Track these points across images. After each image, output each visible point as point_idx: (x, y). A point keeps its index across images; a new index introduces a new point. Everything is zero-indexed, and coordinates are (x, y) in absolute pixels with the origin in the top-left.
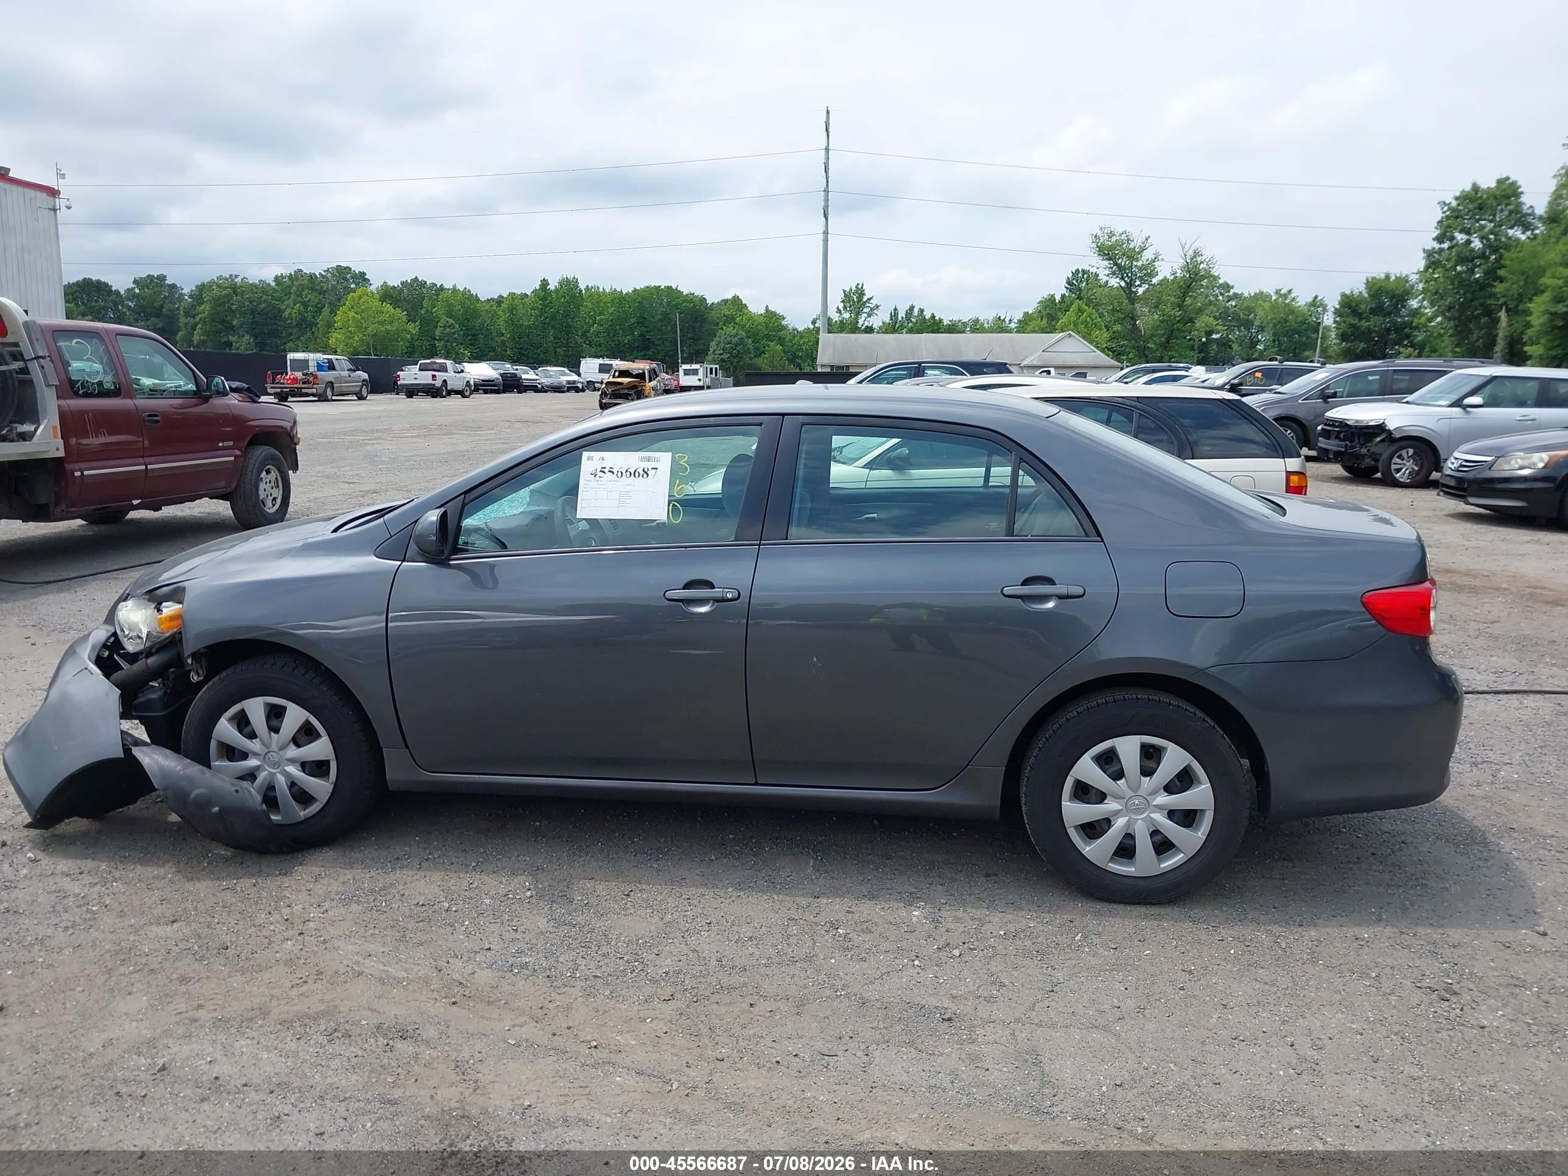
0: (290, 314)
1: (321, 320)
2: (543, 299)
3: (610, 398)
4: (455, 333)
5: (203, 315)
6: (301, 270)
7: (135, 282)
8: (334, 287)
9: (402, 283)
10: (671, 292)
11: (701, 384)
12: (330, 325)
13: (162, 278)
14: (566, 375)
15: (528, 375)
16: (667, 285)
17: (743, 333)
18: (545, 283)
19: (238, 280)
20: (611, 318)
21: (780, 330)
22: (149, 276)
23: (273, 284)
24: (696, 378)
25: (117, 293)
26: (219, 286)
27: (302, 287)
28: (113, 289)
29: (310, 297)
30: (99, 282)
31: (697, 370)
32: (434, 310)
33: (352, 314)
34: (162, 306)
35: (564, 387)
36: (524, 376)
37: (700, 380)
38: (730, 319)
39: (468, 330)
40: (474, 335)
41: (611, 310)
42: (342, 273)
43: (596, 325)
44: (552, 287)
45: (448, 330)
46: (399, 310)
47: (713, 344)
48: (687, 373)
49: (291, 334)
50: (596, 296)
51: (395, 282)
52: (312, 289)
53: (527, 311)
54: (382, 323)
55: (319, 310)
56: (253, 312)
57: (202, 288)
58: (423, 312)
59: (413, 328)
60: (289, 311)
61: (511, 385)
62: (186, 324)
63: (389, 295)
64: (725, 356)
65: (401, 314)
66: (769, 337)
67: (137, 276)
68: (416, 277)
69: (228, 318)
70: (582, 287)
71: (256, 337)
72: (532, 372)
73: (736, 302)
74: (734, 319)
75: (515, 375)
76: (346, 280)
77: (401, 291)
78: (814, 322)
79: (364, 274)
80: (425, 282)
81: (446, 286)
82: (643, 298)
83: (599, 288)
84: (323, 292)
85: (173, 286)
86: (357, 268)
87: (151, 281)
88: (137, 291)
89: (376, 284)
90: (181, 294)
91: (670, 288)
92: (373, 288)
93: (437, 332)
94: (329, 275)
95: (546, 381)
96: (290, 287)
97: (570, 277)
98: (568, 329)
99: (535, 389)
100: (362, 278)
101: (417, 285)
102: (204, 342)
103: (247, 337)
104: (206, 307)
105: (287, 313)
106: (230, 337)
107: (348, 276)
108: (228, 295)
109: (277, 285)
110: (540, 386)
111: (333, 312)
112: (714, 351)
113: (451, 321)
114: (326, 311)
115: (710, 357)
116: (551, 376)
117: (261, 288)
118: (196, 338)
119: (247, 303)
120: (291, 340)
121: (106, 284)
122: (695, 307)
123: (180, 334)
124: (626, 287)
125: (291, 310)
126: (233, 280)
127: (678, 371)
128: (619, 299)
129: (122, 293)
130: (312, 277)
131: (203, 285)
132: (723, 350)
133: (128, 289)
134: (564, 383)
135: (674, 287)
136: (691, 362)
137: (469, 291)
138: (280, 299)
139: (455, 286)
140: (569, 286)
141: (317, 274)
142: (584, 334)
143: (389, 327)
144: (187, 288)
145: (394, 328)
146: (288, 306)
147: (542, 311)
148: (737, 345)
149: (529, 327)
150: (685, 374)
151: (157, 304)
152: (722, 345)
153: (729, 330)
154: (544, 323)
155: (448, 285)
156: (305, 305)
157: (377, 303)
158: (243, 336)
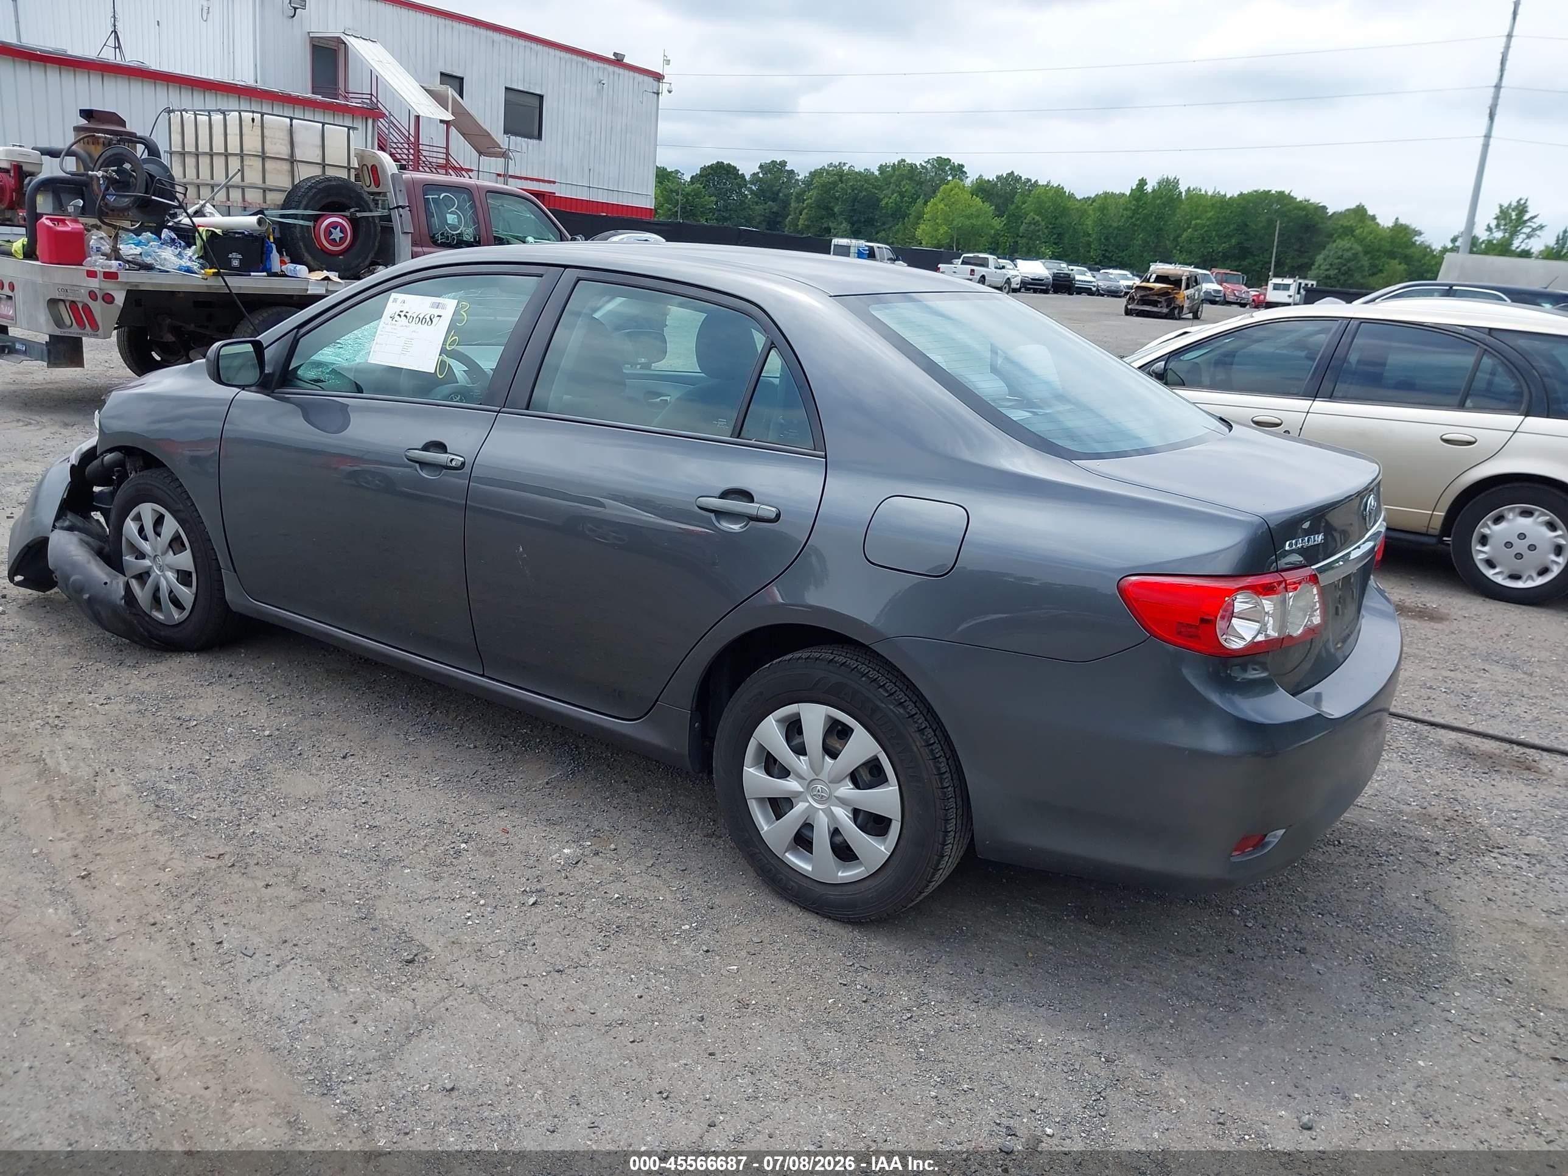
0: (887, 203)
1: (913, 210)
2: (1138, 199)
3: (1138, 304)
4: (1039, 231)
5: (810, 201)
6: (903, 160)
7: (761, 167)
8: (932, 179)
9: (998, 177)
10: (1283, 198)
11: (1290, 300)
12: (920, 217)
13: (783, 164)
14: (1128, 279)
15: (1082, 275)
16: (1279, 190)
17: (1358, 248)
18: (1142, 183)
19: (846, 168)
20: (1208, 223)
21: (1407, 247)
22: (773, 161)
23: (877, 173)
24: (1287, 293)
25: (743, 176)
26: (828, 173)
27: (902, 177)
28: (740, 173)
29: (907, 186)
30: (729, 165)
31: (1289, 285)
32: (1024, 206)
33: (941, 206)
34: (779, 191)
35: (1122, 291)
36: (1078, 277)
37: (1290, 296)
38: (1349, 231)
39: (1054, 228)
40: (1059, 234)
41: (1209, 215)
42: (942, 163)
43: (1189, 230)
44: (1149, 188)
45: (1033, 226)
46: (987, 204)
47: (1319, 259)
48: (1276, 287)
49: (884, 224)
50: (1196, 198)
51: (991, 176)
52: (911, 179)
53: (1119, 212)
54: (969, 217)
55: (914, 201)
56: (855, 199)
57: (814, 174)
58: (1013, 207)
59: (998, 223)
60: (886, 200)
61: (1062, 285)
62: (796, 208)
63: (984, 189)
64: (1332, 273)
65: (989, 208)
66: (1392, 255)
67: (763, 162)
68: (1012, 172)
69: (832, 204)
70: (1183, 188)
71: (853, 224)
72: (1089, 274)
73: (1360, 212)
74: (1353, 231)
75: (1069, 275)
76: (943, 170)
77: (996, 184)
78: (1454, 240)
79: (963, 166)
80: (1021, 177)
81: (1040, 183)
82: (1248, 202)
83: (1200, 190)
84: (920, 183)
85: (792, 171)
86: (956, 160)
87: (774, 166)
88: (761, 175)
89: (972, 177)
90: (797, 180)
91: (1281, 193)
92: (968, 182)
93: (1022, 229)
94: (929, 166)
95: (1103, 284)
96: (891, 176)
97: (1171, 177)
98: (1159, 232)
99: (1089, 292)
100: (959, 171)
101: (1011, 180)
102: (808, 227)
103: (844, 224)
104: (813, 193)
105: (884, 202)
106: (830, 224)
107: (947, 168)
108: (835, 184)
109: (880, 174)
110: (1094, 289)
111: (926, 203)
112: (1320, 266)
113: (1037, 218)
114: (920, 201)
115: (1313, 272)
116: (1110, 280)
117: (865, 177)
118: (801, 222)
119: (849, 191)
120: (884, 230)
121: (735, 168)
122: (1307, 215)
123: (790, 217)
124: (1231, 191)
125: (889, 199)
126: (841, 168)
127: (1267, 285)
128: (1221, 203)
129: (748, 178)
130: (913, 167)
131: (816, 171)
132: (1331, 265)
133: (754, 174)
134: (1122, 288)
135: (1287, 192)
136: (1283, 276)
137: (1063, 188)
138: (880, 189)
139: (1049, 182)
140: (1168, 187)
141: (918, 165)
142: (1176, 239)
143: (974, 221)
144: (802, 175)
145: (979, 223)
146: (886, 196)
147: (1135, 212)
148: (1349, 260)
149: (1118, 228)
150: (1274, 289)
151: (775, 189)
152: (1329, 261)
153: (1344, 243)
154: (1135, 225)
155: (1042, 182)
156: (902, 196)
157: (967, 196)
158: (842, 223)
